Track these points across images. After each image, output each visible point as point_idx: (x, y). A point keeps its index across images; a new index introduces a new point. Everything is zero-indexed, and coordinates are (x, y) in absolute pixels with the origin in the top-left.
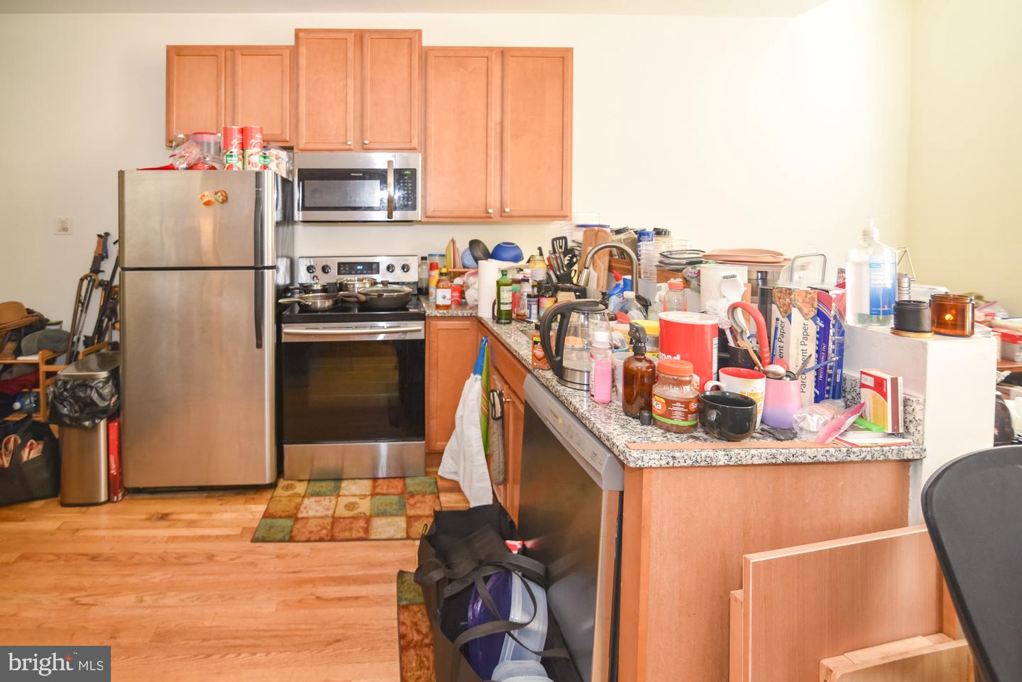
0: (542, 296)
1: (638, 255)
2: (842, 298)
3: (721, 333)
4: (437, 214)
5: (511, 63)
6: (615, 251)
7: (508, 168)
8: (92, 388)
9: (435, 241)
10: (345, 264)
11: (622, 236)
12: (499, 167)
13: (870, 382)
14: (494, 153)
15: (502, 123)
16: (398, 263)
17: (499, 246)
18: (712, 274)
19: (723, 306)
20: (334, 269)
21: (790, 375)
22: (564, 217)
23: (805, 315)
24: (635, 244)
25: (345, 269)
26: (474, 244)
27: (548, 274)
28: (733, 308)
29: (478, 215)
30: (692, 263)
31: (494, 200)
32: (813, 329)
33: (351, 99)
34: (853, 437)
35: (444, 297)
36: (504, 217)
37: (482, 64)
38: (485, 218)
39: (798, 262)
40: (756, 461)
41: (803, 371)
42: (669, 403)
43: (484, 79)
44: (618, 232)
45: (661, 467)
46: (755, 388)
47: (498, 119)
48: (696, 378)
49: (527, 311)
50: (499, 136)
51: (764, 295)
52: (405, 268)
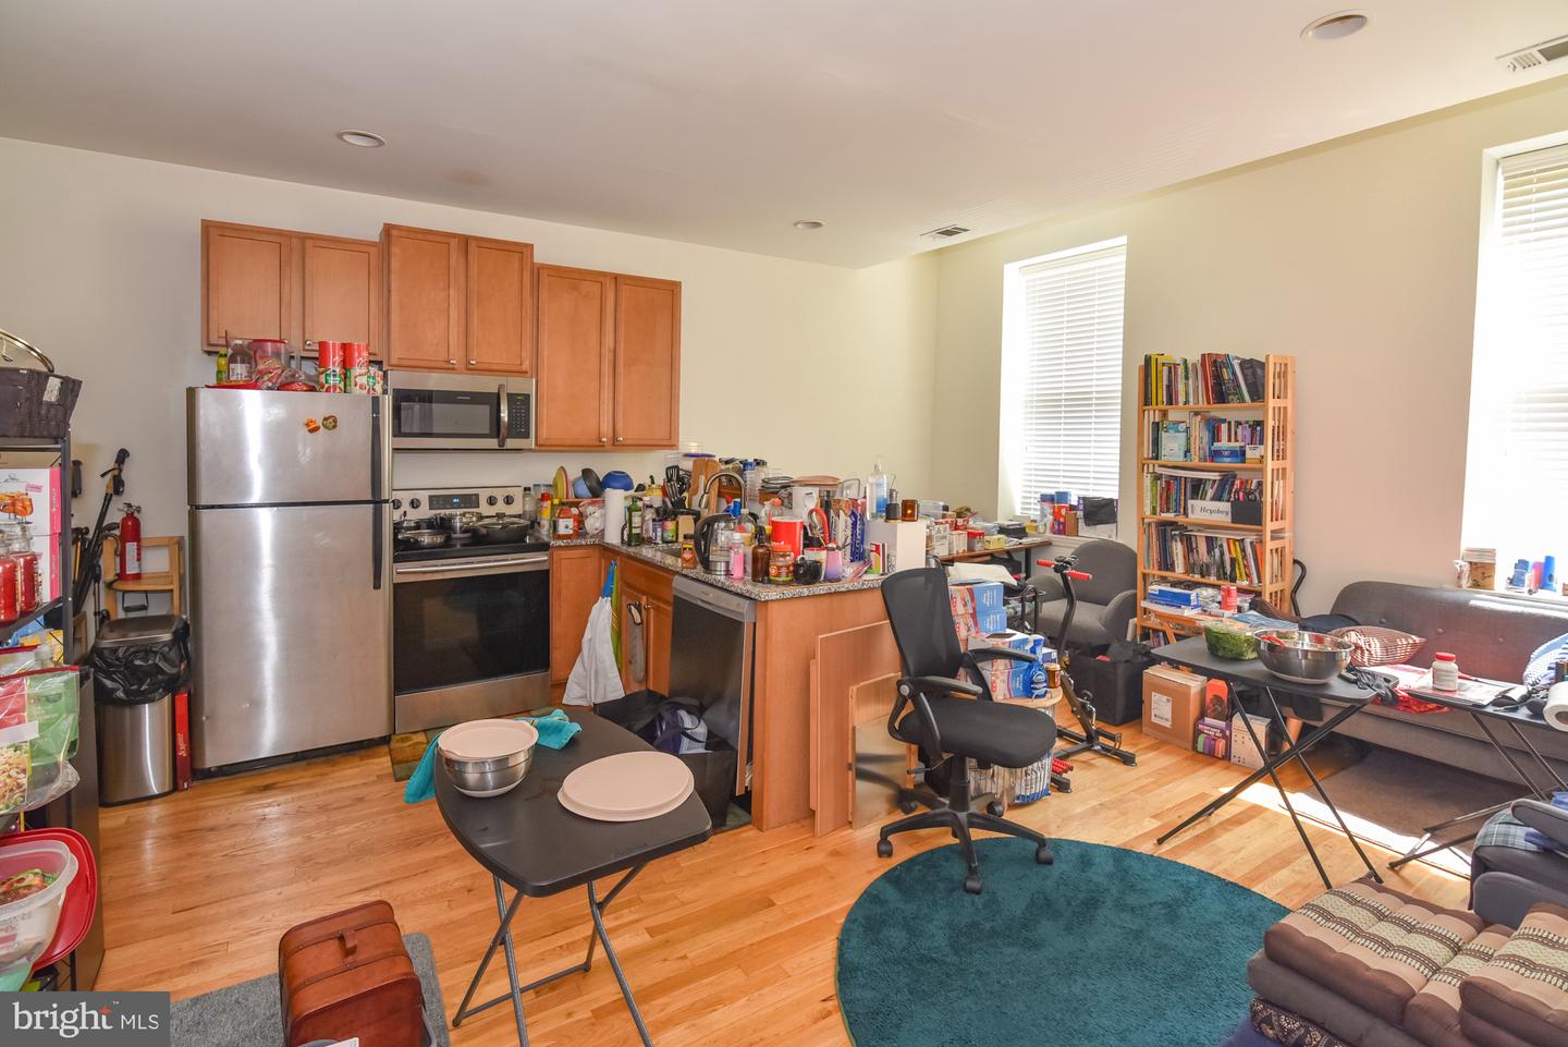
0: (666, 519)
1: (745, 482)
2: (864, 504)
3: (805, 528)
4: (549, 443)
5: (625, 291)
6: (724, 479)
7: (620, 398)
8: (156, 653)
9: (541, 470)
10: (434, 496)
11: (730, 466)
12: (611, 395)
13: (874, 548)
14: (607, 381)
15: (615, 350)
16: (500, 495)
17: (609, 474)
18: (799, 493)
19: (806, 511)
20: (425, 504)
21: (838, 548)
22: (673, 446)
23: (846, 515)
24: (742, 472)
25: (438, 503)
26: (587, 473)
27: (664, 502)
28: (811, 512)
29: (591, 443)
30: (785, 487)
31: (606, 427)
32: (850, 522)
33: (454, 313)
34: (866, 577)
35: (567, 527)
36: (616, 445)
37: (596, 288)
38: (597, 447)
39: (846, 484)
40: (822, 592)
41: (844, 547)
42: (779, 568)
43: (598, 302)
44: (727, 462)
45: (777, 600)
46: (821, 556)
47: (612, 347)
48: (792, 554)
49: (651, 534)
50: (612, 364)
51: (827, 505)
52: (509, 500)
